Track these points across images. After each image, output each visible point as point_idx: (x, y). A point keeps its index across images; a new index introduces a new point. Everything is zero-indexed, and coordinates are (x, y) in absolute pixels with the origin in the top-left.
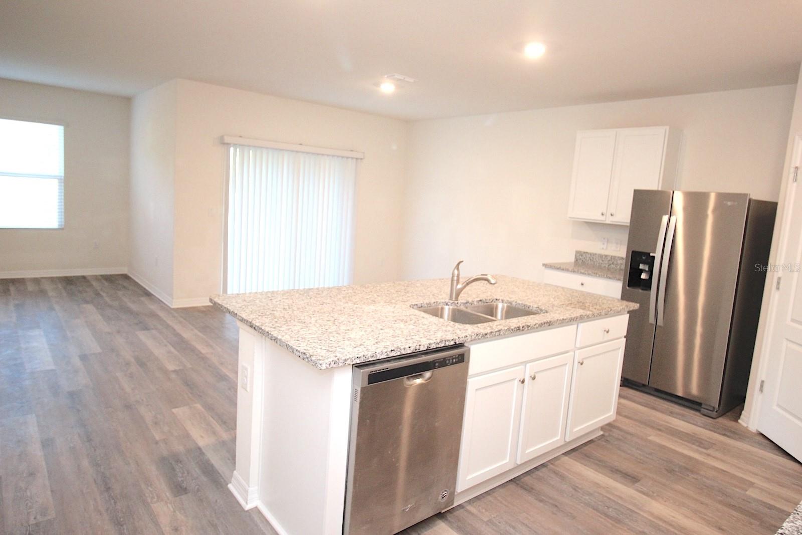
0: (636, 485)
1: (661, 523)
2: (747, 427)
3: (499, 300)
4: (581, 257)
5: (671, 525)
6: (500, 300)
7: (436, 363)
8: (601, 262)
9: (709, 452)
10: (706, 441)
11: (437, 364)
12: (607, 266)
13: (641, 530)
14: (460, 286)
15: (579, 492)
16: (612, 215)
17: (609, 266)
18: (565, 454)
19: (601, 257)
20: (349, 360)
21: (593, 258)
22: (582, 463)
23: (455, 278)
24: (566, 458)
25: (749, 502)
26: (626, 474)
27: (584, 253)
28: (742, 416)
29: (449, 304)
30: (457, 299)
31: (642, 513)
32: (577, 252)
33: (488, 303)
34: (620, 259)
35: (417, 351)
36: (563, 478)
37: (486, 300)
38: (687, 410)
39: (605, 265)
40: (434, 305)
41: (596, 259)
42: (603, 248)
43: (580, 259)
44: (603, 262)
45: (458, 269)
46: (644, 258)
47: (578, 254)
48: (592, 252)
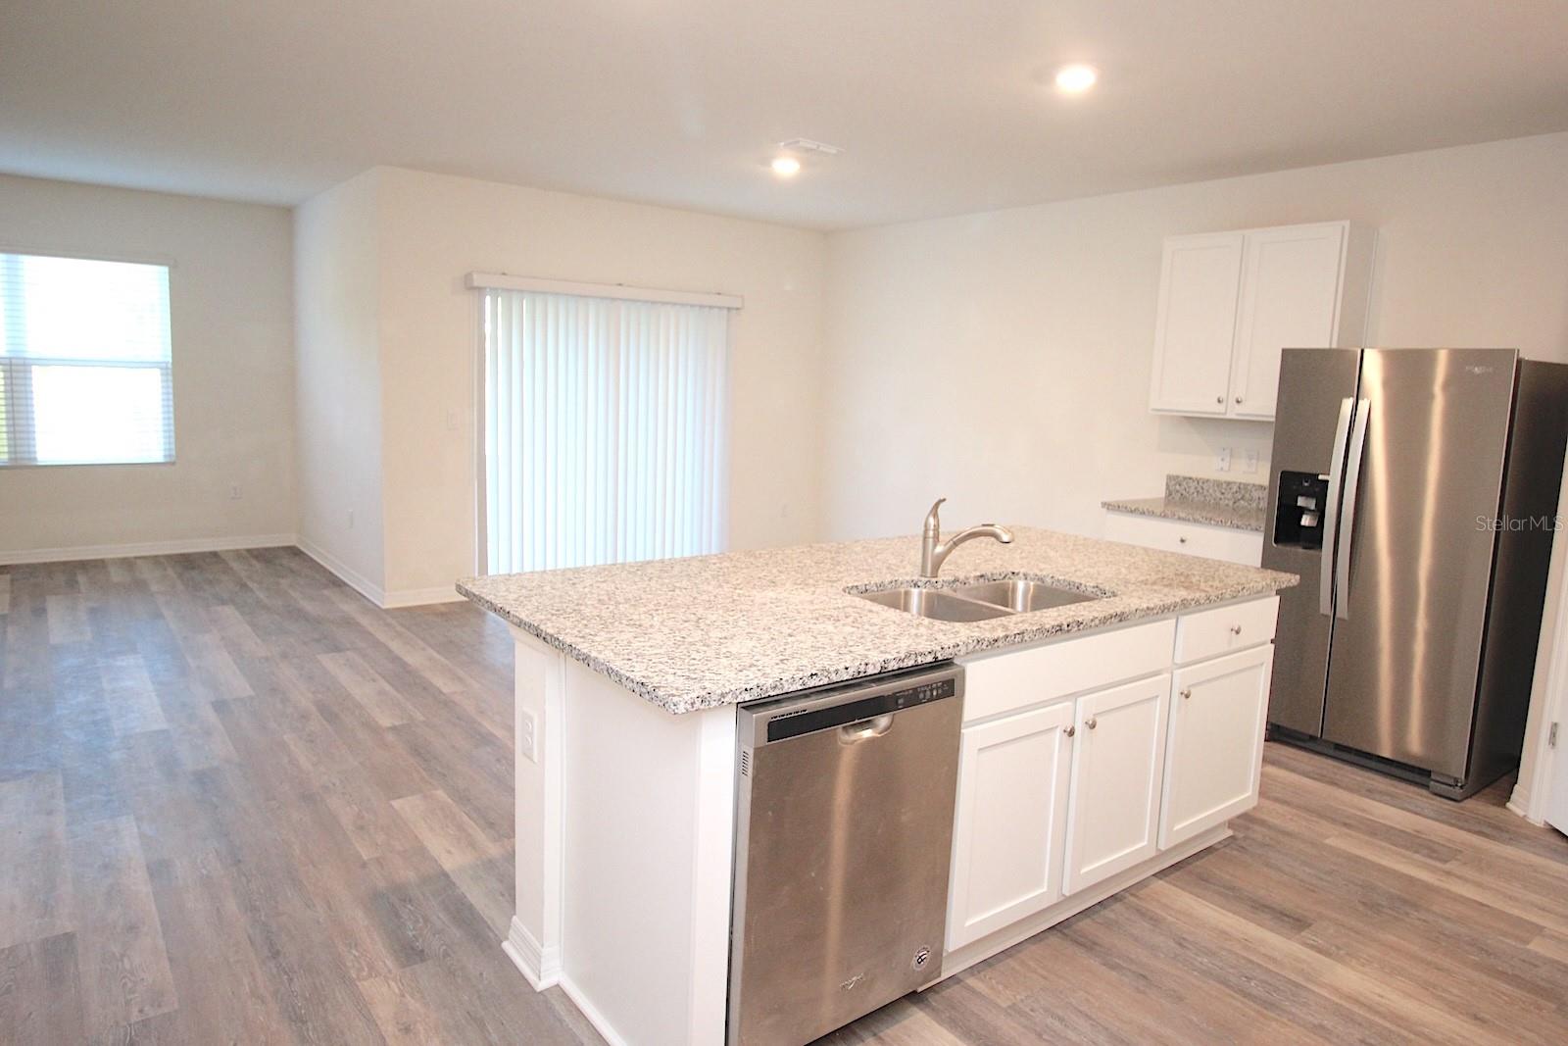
0: (1303, 934)
1: (1356, 1009)
2: (1525, 816)
3: (1018, 574)
4: (1178, 487)
5: (1377, 1013)
6: (1021, 575)
7: (898, 698)
8: (1219, 495)
9: (1447, 866)
10: (1443, 845)
11: (901, 701)
12: (1231, 503)
13: (1316, 1022)
14: (939, 549)
15: (1188, 949)
16: (1238, 402)
17: (1235, 503)
18: (1157, 875)
19: (1218, 486)
20: (730, 695)
21: (1203, 488)
22: (1191, 893)
23: (931, 533)
24: (1160, 884)
25: (1536, 966)
26: (1281, 913)
27: (1185, 478)
28: (1514, 796)
29: (919, 584)
30: (935, 574)
31: (1315, 989)
32: (1170, 478)
33: (997, 582)
34: (1256, 490)
35: (862, 675)
36: (1155, 921)
37: (992, 574)
38: (1403, 785)
39: (1227, 502)
40: (889, 586)
41: (1208, 491)
42: (1222, 469)
43: (1178, 491)
44: (1223, 496)
45: (935, 515)
46: (1306, 484)
47: (1173, 482)
48: (1199, 477)
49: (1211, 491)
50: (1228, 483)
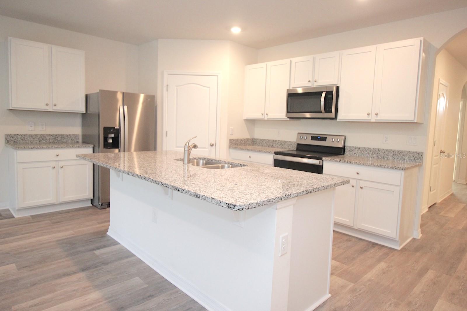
4: (12, 139)
8: (32, 139)
16: (55, 105)
17: (39, 142)
19: (31, 136)
21: (24, 138)
27: (15, 135)
32: (7, 135)
34: (48, 136)
39: (36, 142)
41: (27, 139)
43: (12, 140)
44: (34, 140)
46: (112, 130)
47: (9, 137)
48: (22, 134)
49: (28, 138)
50: (36, 135)
